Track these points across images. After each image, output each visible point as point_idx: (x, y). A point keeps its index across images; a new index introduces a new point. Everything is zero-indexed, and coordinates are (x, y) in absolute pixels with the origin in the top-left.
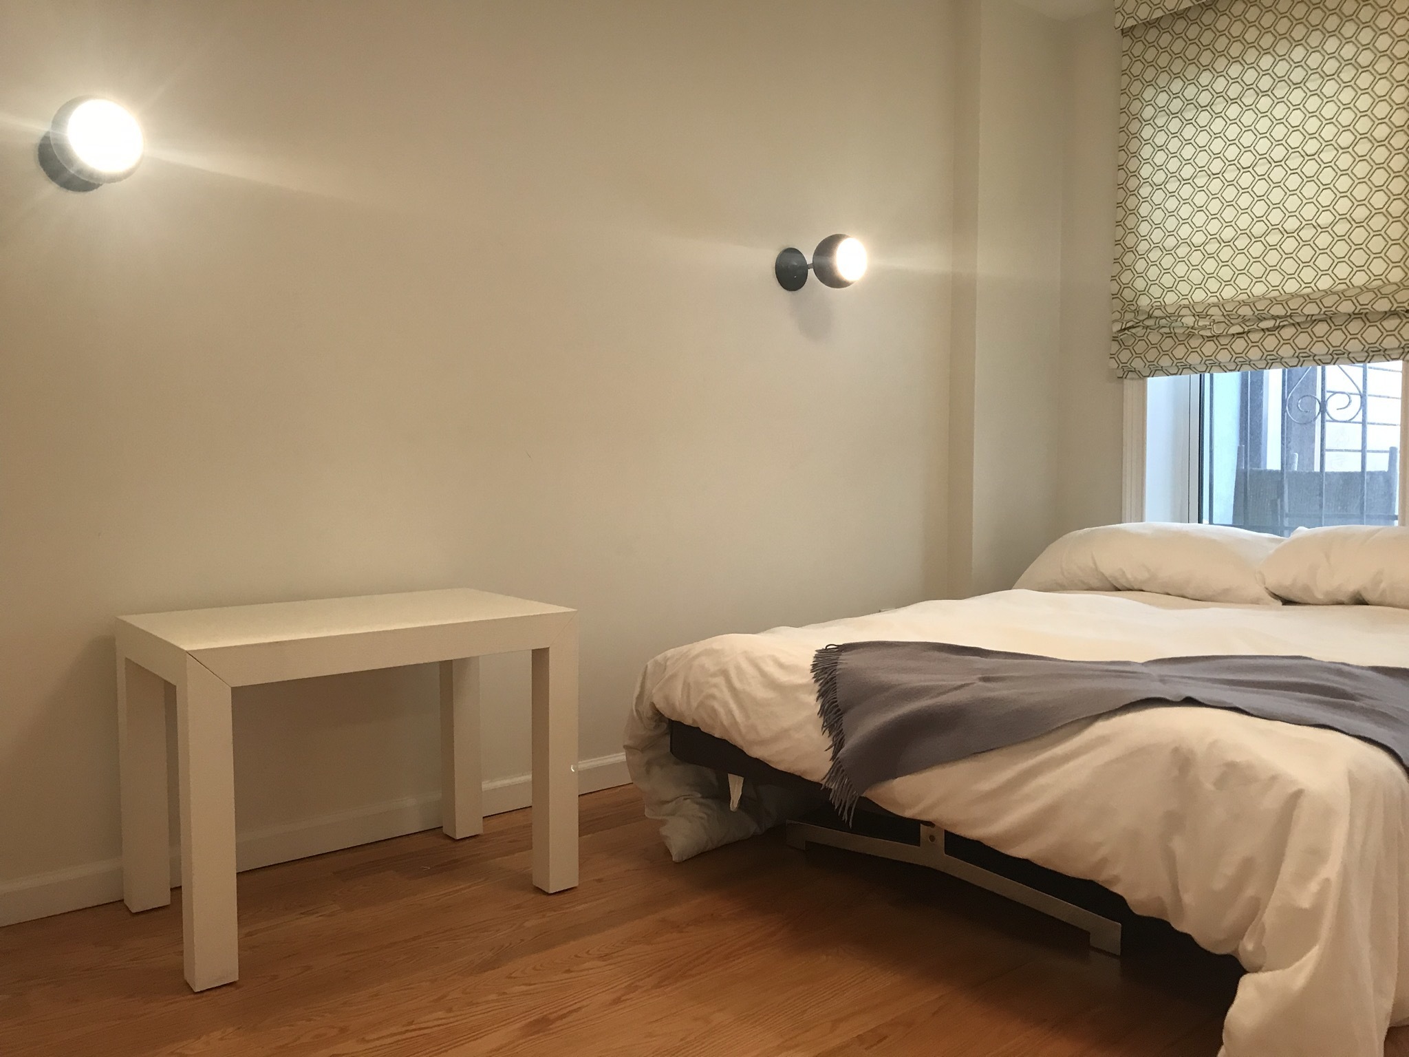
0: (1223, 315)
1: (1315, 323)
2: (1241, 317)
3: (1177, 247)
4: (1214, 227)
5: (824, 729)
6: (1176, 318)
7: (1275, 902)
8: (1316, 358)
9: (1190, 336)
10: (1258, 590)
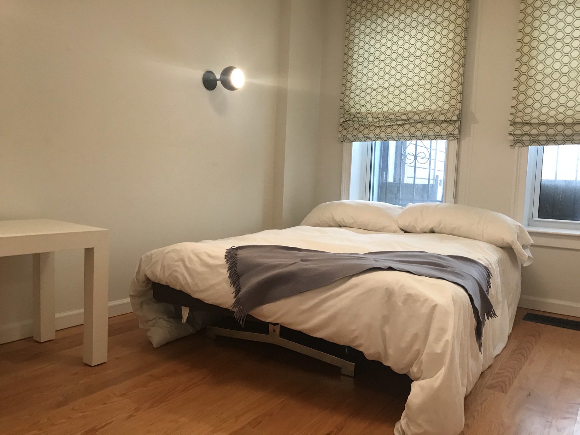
0: (384, 118)
1: (417, 123)
2: (390, 119)
3: (366, 89)
4: (381, 82)
5: (231, 284)
6: (365, 118)
7: (426, 351)
8: (417, 137)
9: (370, 126)
10: (395, 227)
